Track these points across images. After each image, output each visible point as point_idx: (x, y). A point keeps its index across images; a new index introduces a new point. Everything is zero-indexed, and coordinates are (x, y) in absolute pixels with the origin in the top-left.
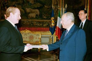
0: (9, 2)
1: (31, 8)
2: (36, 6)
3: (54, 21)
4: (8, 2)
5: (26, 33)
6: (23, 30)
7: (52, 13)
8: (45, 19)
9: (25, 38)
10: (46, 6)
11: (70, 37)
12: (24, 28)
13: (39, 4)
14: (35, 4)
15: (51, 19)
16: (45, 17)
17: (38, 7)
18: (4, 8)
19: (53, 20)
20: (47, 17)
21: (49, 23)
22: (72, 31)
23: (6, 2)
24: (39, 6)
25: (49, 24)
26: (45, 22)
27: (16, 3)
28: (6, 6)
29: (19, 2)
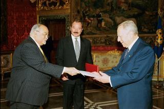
0: (92, 10)
1: (123, 16)
2: (132, 14)
3: (162, 36)
4: (89, 10)
5: (115, 55)
6: (112, 50)
7: (157, 23)
8: (145, 33)
9: (115, 61)
10: (147, 13)
11: (129, 60)
12: (112, 47)
13: (136, 9)
14: (130, 10)
15: (156, 33)
16: (146, 30)
17: (134, 15)
18: (85, 19)
19: (160, 33)
20: (150, 30)
21: (153, 39)
22: (135, 50)
23: (88, 9)
24: (136, 13)
25: (152, 41)
26: (146, 38)
27: (102, 10)
28: (88, 15)
29: (105, 9)
